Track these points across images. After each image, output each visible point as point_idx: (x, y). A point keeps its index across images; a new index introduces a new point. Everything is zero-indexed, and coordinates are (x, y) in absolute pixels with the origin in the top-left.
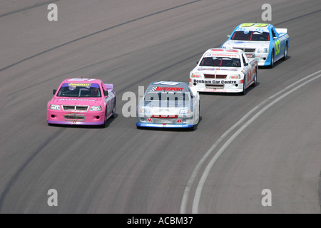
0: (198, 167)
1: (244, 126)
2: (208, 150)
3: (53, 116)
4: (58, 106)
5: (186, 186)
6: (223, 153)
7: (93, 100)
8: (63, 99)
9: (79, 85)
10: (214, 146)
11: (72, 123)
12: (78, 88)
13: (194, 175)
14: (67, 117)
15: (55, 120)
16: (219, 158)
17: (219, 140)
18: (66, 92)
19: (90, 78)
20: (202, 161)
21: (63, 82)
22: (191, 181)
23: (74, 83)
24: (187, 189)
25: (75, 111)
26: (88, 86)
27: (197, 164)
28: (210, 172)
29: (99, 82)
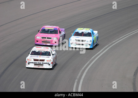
0: (81, 71)
1: (102, 54)
2: (86, 64)
3: (37, 41)
4: (39, 37)
5: (76, 79)
6: (92, 65)
7: (54, 35)
8: (42, 34)
9: (49, 28)
10: (88, 62)
11: (45, 44)
12: (49, 30)
13: (79, 75)
14: (43, 42)
15: (38, 43)
16: (91, 67)
17: (91, 60)
18: (44, 31)
19: (54, 26)
20: (83, 68)
21: (43, 27)
22: (78, 77)
23: (47, 27)
24: (76, 80)
25: (46, 39)
26: (53, 29)
27: (81, 70)
28: (86, 73)
29: (58, 27)
